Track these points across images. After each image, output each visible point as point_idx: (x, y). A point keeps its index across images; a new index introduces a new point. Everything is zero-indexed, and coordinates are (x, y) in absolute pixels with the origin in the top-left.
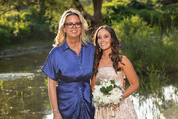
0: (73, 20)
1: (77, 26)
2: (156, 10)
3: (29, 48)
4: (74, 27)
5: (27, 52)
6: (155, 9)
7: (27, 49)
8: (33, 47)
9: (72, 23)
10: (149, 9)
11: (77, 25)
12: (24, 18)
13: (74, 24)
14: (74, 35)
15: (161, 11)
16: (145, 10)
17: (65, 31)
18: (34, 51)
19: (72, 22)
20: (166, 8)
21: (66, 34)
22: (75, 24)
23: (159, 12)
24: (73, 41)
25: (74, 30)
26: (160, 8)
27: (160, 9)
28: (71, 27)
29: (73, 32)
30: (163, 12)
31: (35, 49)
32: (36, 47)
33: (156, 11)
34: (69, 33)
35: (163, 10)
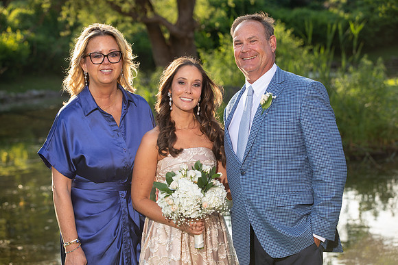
0: (103, 45)
1: (113, 60)
2: (331, 10)
3: (26, 95)
4: (106, 61)
5: (20, 105)
6: (328, 8)
7: (20, 95)
8: (35, 92)
9: (101, 53)
10: (314, 8)
11: (113, 56)
12: (17, 22)
13: (105, 56)
14: (106, 79)
15: (342, 14)
16: (304, 10)
17: (86, 71)
18: (36, 102)
19: (101, 50)
20: (355, 7)
21: (88, 76)
22: (107, 56)
23: (337, 15)
24: (105, 91)
25: (106, 67)
26: (340, 6)
27: (341, 9)
28: (100, 60)
29: (103, 73)
30: (347, 16)
31: (41, 96)
32: (42, 92)
33: (331, 13)
34: (95, 74)
35: (347, 11)
